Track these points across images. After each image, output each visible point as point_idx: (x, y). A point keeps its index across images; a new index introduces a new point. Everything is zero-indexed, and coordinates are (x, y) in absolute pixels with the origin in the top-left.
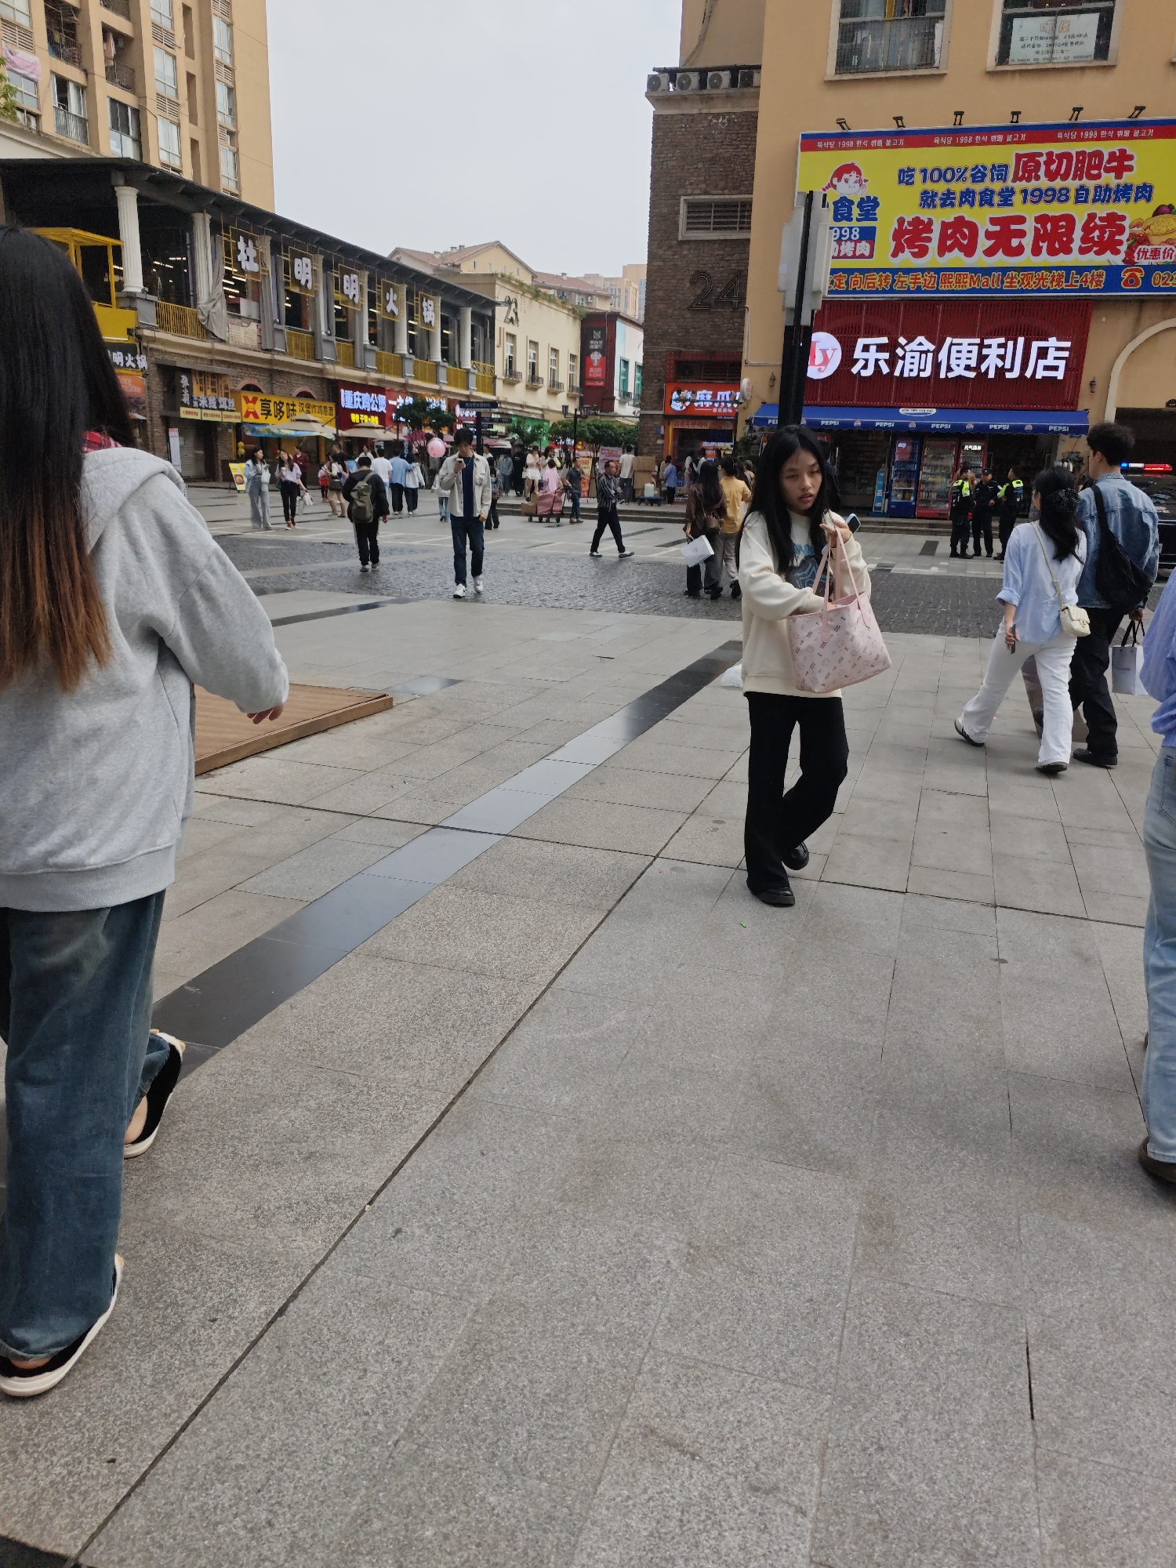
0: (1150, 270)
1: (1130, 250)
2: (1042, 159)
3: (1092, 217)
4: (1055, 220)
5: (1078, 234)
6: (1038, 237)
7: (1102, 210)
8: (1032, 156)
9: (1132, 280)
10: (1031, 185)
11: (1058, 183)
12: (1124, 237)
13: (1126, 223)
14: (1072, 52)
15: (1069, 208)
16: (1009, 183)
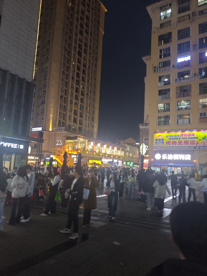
0: (199, 147)
3: (191, 141)
4: (186, 141)
5: (189, 143)
6: (184, 143)
11: (186, 137)
12: (195, 143)
15: (188, 140)
16: (180, 137)
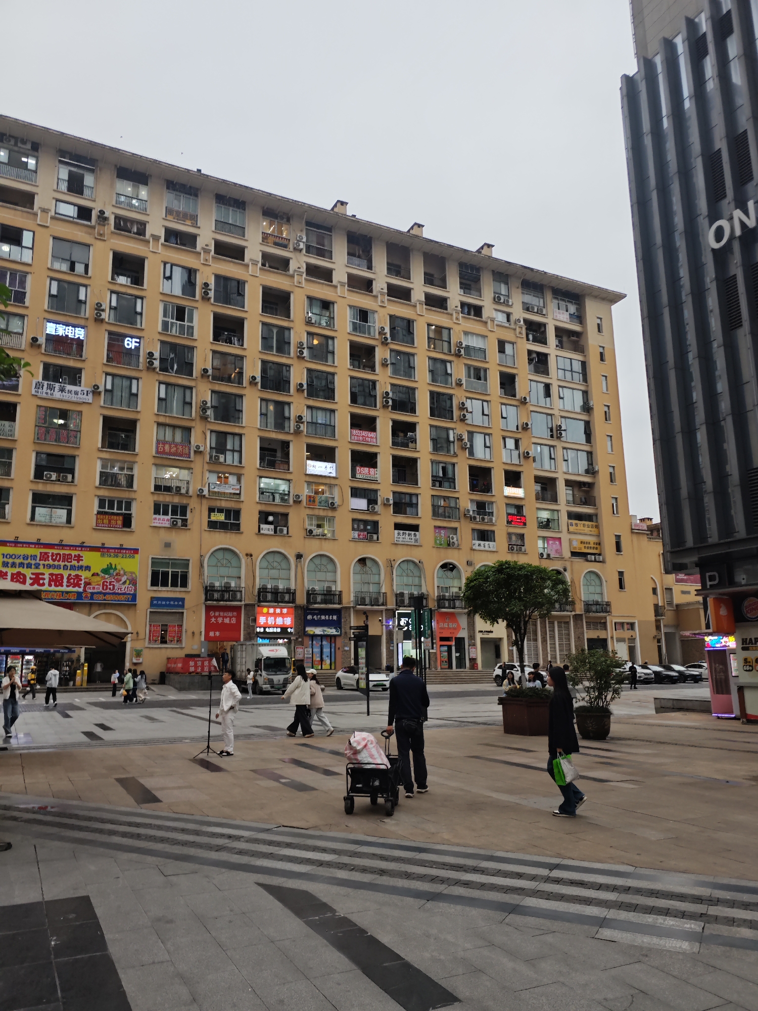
0: (92, 594)
1: (85, 587)
2: (50, 555)
3: (70, 575)
4: (57, 575)
5: (65, 580)
6: (50, 581)
7: (73, 573)
8: (46, 553)
9: (86, 597)
10: (47, 563)
11: (56, 563)
12: (82, 582)
13: (83, 578)
14: (58, 520)
15: (61, 571)
16: (38, 561)
